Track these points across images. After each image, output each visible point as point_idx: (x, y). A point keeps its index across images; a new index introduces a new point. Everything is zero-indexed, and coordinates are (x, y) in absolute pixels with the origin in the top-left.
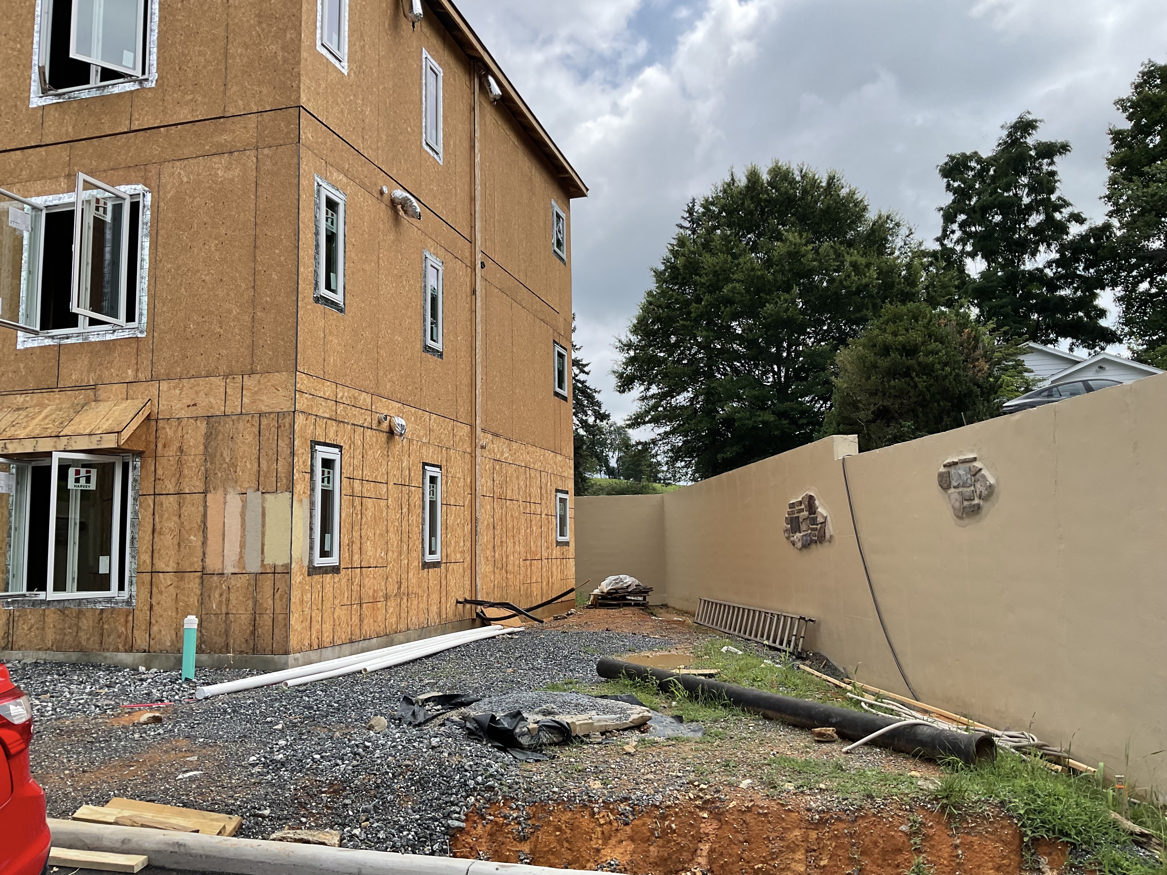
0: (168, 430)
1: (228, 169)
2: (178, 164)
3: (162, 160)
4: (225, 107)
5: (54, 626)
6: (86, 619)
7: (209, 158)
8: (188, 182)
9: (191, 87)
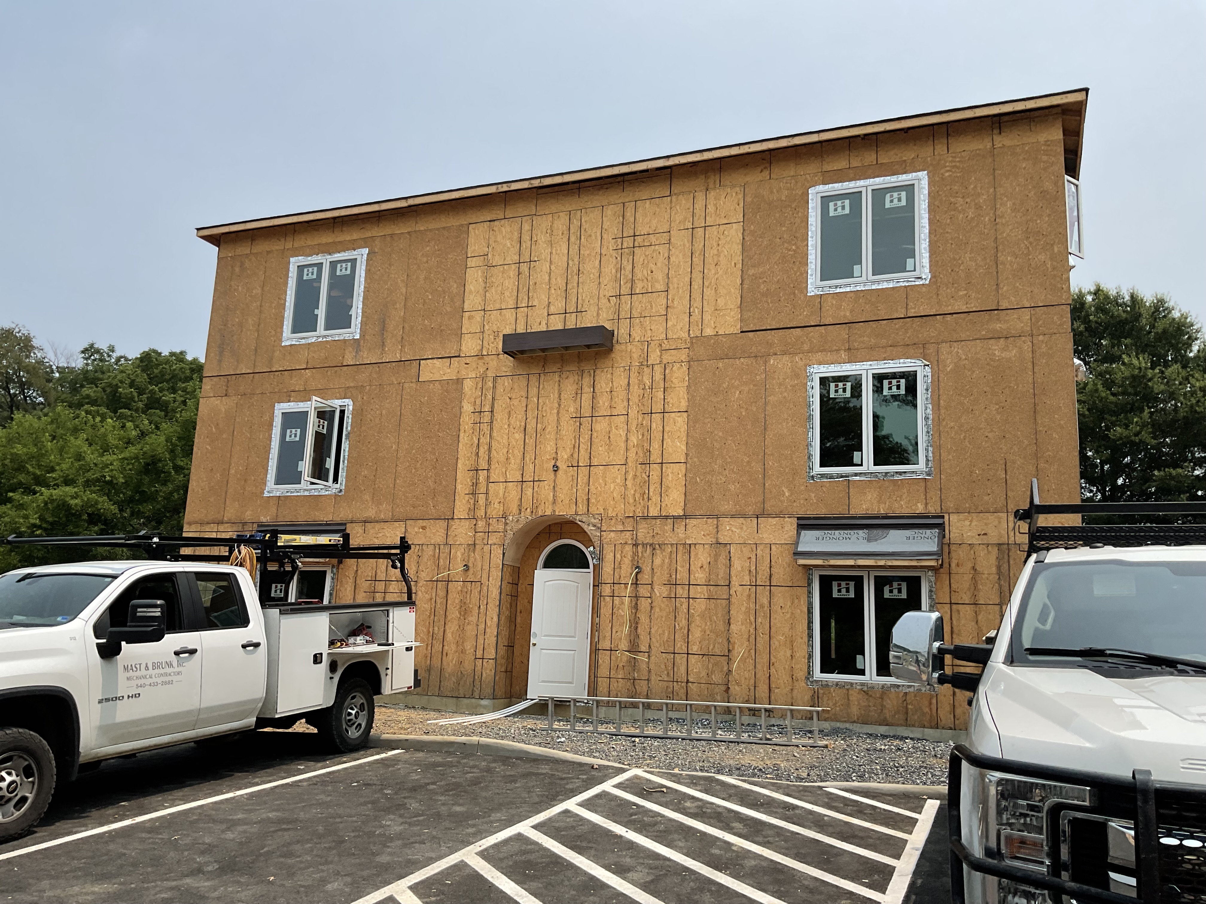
0: (960, 553)
1: (1005, 349)
2: (955, 344)
3: (940, 340)
4: (998, 302)
5: (859, 703)
6: (890, 699)
7: (986, 341)
8: (966, 359)
9: (963, 285)
